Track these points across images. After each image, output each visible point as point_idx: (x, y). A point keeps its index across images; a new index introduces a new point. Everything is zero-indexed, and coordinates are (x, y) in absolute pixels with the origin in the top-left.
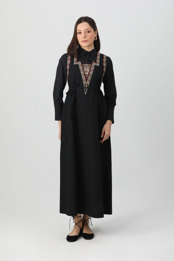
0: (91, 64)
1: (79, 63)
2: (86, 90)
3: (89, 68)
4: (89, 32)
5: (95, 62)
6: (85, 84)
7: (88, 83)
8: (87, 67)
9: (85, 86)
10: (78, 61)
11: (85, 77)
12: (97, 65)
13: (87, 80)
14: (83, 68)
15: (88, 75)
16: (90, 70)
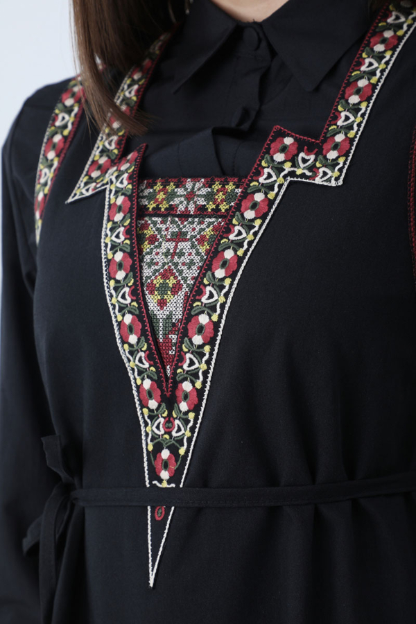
0: (244, 173)
1: (114, 183)
2: (158, 527)
3: (207, 227)
5: (300, 147)
6: (158, 448)
7: (186, 433)
8: (192, 228)
9: (155, 476)
10: (115, 161)
11: (150, 357)
12: (318, 181)
13: (170, 401)
14: (137, 236)
15: (184, 328)
16: (214, 254)
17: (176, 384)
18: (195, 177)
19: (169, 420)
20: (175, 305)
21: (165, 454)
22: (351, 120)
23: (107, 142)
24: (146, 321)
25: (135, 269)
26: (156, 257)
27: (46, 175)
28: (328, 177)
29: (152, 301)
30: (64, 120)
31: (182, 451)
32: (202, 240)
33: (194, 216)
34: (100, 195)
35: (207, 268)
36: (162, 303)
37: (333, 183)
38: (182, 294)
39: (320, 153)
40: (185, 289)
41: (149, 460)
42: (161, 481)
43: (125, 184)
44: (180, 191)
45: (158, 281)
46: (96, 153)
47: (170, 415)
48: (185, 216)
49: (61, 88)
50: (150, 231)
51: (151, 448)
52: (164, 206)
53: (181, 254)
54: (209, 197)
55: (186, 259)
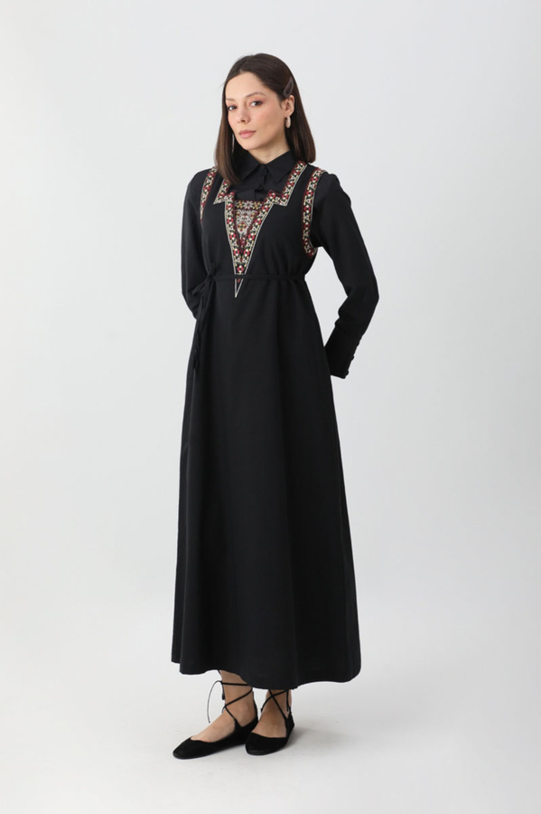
0: (262, 200)
1: (228, 200)
2: (238, 285)
3: (253, 213)
4: (258, 103)
5: (276, 196)
6: (238, 265)
7: (246, 262)
8: (249, 213)
9: (237, 272)
10: (227, 193)
11: (237, 243)
12: (281, 204)
13: (242, 254)
14: (235, 214)
15: (247, 236)
16: (255, 219)
17: (244, 249)
18: (249, 200)
19: (241, 259)
20: (245, 231)
21: (240, 267)
22: (289, 190)
23: (223, 189)
24: (237, 234)
25: (234, 222)
26: (240, 219)
27: (204, 196)
28: (284, 204)
29: (239, 230)
31: (245, 266)
32: (252, 216)
33: (249, 210)
34: (223, 203)
35: (253, 222)
36: (241, 230)
38: (247, 228)
39: (281, 198)
41: (236, 268)
42: (239, 273)
43: (231, 201)
44: (246, 204)
45: (240, 225)
46: (220, 192)
47: (242, 257)
48: (247, 210)
49: (207, 172)
51: (236, 266)
53: (246, 219)
54: (253, 205)
55: (248, 220)
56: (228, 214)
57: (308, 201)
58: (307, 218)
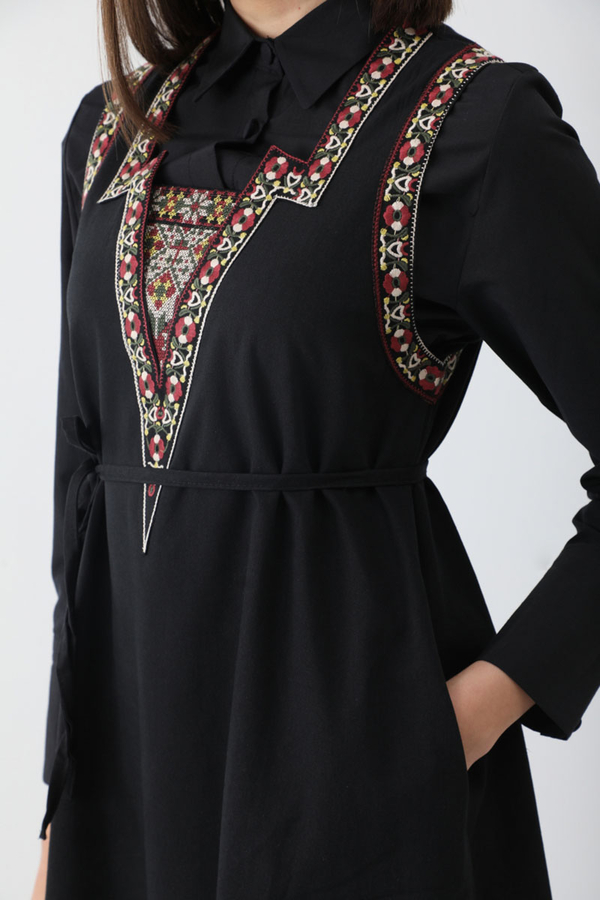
0: (240, 187)
1: (134, 188)
3: (206, 237)
5: (290, 167)
6: (152, 432)
7: (173, 421)
8: (193, 238)
10: (147, 162)
11: (146, 352)
12: (299, 201)
13: (161, 393)
15: (172, 328)
16: (203, 265)
17: (166, 377)
18: (202, 189)
21: (157, 439)
22: (337, 145)
23: (139, 146)
24: (144, 319)
25: (141, 271)
26: (160, 261)
27: (91, 172)
28: (308, 199)
29: (151, 301)
30: (111, 118)
31: (169, 437)
32: (197, 251)
33: (196, 227)
34: (123, 196)
35: (196, 275)
36: (158, 304)
37: (310, 205)
38: (174, 296)
39: (304, 171)
40: (177, 293)
41: (145, 443)
42: (154, 462)
43: (141, 190)
44: (188, 201)
45: (157, 284)
46: (130, 156)
47: (161, 404)
48: (188, 226)
50: (158, 237)
51: (147, 433)
52: (172, 214)
53: (180, 261)
54: (210, 209)
55: (182, 266)
56: (126, 239)
57: (402, 183)
58: (392, 249)
